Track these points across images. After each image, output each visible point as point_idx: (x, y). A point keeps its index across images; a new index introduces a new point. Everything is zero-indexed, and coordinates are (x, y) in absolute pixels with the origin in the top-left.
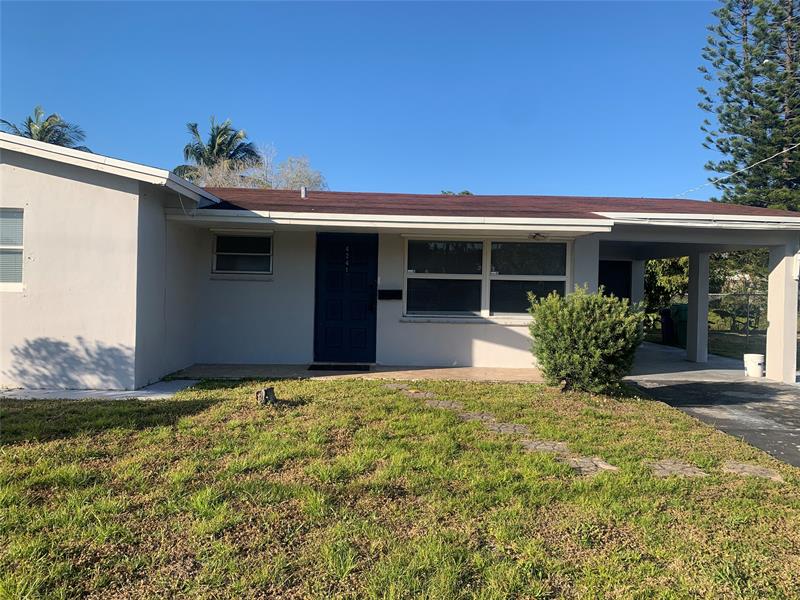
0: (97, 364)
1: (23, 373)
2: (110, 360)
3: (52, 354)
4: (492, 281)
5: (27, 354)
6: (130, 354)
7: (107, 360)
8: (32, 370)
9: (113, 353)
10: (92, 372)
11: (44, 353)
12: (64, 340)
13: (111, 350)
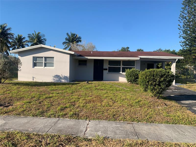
0: (64, 78)
1: (54, 79)
2: (66, 78)
3: (58, 77)
4: (122, 67)
5: (55, 77)
6: (68, 77)
7: (65, 78)
8: (55, 79)
9: (66, 77)
10: (63, 79)
11: (57, 77)
12: (60, 75)
13: (66, 76)
